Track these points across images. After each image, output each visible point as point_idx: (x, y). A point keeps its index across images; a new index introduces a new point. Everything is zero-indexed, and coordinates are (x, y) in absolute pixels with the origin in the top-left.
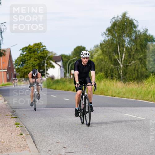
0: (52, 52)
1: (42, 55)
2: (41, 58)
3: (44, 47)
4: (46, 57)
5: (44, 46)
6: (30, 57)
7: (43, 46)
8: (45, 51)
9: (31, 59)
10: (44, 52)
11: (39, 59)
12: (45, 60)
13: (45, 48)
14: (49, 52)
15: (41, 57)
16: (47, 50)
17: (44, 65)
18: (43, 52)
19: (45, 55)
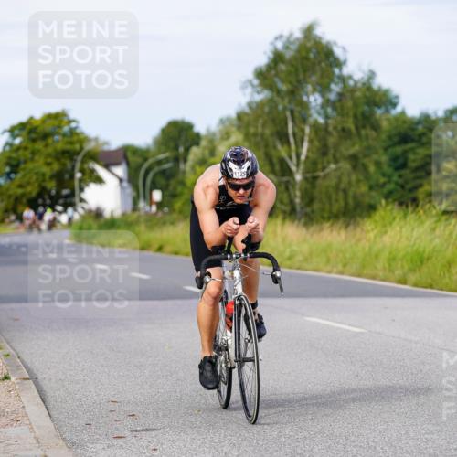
0: (96, 139)
1: (69, 147)
2: (66, 155)
3: (73, 125)
4: (78, 154)
5: (74, 121)
6: (33, 153)
7: (70, 122)
8: (77, 134)
9: (36, 158)
10: (75, 138)
11: (58, 159)
12: (75, 160)
13: (76, 128)
14: (87, 139)
15: (64, 152)
16: (82, 133)
17: (72, 177)
18: (69, 139)
19: (77, 147)
